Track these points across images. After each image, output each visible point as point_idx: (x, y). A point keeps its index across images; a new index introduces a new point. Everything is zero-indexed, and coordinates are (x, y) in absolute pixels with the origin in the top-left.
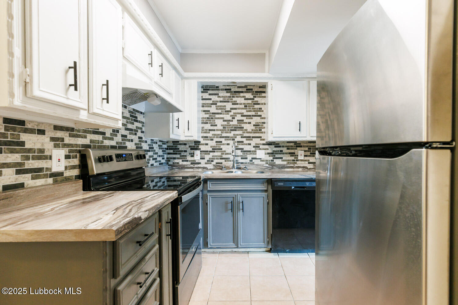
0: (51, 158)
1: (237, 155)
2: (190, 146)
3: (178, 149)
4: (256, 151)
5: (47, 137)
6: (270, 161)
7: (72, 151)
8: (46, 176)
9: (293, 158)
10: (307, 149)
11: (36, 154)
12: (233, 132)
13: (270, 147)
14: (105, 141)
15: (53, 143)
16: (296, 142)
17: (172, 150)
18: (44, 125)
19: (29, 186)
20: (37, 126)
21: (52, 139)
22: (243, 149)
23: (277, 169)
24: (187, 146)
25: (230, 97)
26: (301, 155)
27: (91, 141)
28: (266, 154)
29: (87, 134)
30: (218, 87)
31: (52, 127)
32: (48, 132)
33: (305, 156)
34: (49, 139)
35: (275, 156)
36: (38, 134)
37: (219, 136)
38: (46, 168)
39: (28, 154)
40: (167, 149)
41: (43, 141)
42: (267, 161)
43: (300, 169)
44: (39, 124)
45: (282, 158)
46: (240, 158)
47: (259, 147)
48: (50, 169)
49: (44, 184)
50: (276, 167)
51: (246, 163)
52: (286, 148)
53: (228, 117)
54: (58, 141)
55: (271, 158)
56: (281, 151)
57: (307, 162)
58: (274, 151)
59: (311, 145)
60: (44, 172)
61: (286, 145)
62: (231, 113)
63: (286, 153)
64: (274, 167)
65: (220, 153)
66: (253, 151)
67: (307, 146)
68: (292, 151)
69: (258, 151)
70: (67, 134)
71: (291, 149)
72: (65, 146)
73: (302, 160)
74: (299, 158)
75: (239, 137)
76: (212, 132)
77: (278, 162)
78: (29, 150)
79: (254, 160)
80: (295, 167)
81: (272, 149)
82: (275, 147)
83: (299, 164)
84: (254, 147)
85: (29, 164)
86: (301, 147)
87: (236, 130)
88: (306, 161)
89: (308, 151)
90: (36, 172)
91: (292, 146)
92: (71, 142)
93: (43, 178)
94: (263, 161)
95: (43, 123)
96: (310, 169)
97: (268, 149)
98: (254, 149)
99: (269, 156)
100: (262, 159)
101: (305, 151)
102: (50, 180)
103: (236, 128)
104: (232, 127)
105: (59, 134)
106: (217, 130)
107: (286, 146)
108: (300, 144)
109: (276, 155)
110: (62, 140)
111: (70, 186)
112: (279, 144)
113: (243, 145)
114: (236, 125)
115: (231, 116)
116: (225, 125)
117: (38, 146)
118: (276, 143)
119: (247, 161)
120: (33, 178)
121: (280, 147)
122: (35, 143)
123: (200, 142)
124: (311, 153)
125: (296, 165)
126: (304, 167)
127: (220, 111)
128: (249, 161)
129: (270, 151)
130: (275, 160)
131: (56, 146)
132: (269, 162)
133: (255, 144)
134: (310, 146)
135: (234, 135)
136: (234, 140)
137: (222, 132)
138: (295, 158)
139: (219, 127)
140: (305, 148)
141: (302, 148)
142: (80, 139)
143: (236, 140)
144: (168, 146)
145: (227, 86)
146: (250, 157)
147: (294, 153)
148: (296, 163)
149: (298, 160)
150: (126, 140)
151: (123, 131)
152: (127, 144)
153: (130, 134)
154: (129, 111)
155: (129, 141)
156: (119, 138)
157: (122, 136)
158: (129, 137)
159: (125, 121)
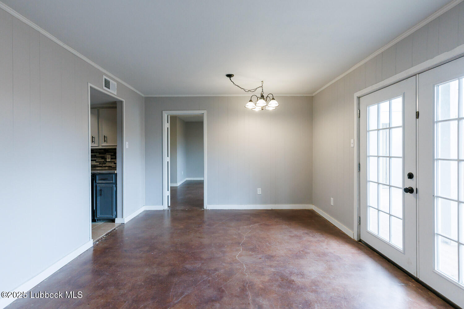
9: (103, 160)
10: (113, 154)
33: (111, 159)
43: (107, 168)
57: (113, 163)
63: (99, 157)
68: (103, 155)
73: (109, 162)
74: (107, 160)
83: (108, 164)
88: (112, 162)
91: (102, 152)
101: (111, 155)
107: (98, 152)
126: (109, 167)
138: (105, 160)
141: (110, 154)
147: (104, 157)
148: (105, 164)
149: (107, 162)
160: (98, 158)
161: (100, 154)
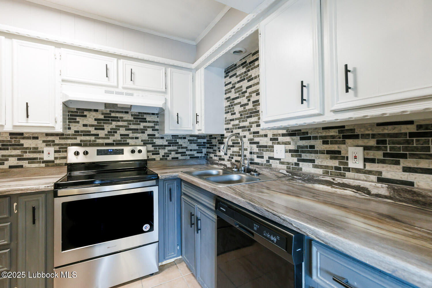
0: (43, 152)
1: (253, 151)
2: (218, 140)
3: (212, 143)
4: (273, 147)
5: (40, 141)
6: (292, 164)
7: (62, 148)
8: (40, 162)
9: (335, 163)
10: (372, 142)
11: (32, 150)
12: (249, 120)
13: (293, 140)
14: (97, 140)
15: (45, 144)
16: (343, 127)
17: (209, 145)
18: (37, 134)
19: (26, 167)
20: (32, 135)
21: (44, 141)
22: (258, 143)
23: (300, 181)
24: (217, 140)
25: (245, 72)
26: (355, 157)
27: (81, 141)
28: (286, 152)
29: (77, 137)
30: (236, 65)
31: (45, 135)
32: (41, 138)
33: (367, 160)
34: (42, 142)
35: (300, 156)
36: (33, 139)
37: (237, 127)
38: (39, 158)
39: (26, 150)
40: (207, 143)
41: (36, 143)
42: (288, 163)
44: (33, 133)
45: (313, 161)
46: (255, 156)
47: (277, 139)
48: (43, 159)
49: (37, 167)
50: (298, 177)
51: (262, 165)
52: (321, 140)
53: (244, 100)
54: (49, 142)
55: (295, 160)
56: (312, 147)
57: (374, 178)
58: (299, 147)
59: (386, 132)
60: (37, 160)
61: (320, 135)
62: (247, 94)
63: (322, 152)
64: (295, 177)
65: (238, 148)
66: (270, 147)
67: (373, 136)
68: (335, 147)
69: (276, 147)
70: (58, 138)
71: (332, 143)
72: (55, 145)
73: (358, 171)
74: (352, 164)
75: (255, 126)
76: (232, 123)
77: (307, 168)
78: (27, 148)
79: (271, 161)
80: (336, 184)
81: (296, 144)
82: (302, 139)
83: (351, 178)
84: (271, 139)
85: (26, 155)
86: (356, 137)
87: (251, 117)
88: (370, 172)
89: (378, 149)
90: (32, 160)
91: (333, 137)
92: (61, 143)
93: (37, 163)
94: (282, 163)
95: (36, 133)
96: (378, 196)
97: (289, 143)
98: (270, 143)
99: (292, 156)
100: (282, 160)
101: (366, 148)
102: (43, 165)
103: (251, 113)
104: (248, 114)
105: (50, 138)
106: (236, 119)
107: (321, 137)
108: (353, 130)
109: (303, 155)
110: (54, 141)
111: (54, 169)
112: (307, 133)
113: (258, 136)
114: (252, 109)
115: (247, 97)
116: (242, 111)
117: (32, 146)
118: (302, 131)
119: (263, 161)
120: (29, 163)
121: (309, 138)
122: (30, 144)
123: (223, 135)
124: (385, 155)
125: (338, 180)
127: (237, 95)
128: (265, 162)
129: (292, 147)
130: (301, 163)
131: (48, 145)
132: (291, 166)
133: (273, 135)
134: (384, 135)
135: (250, 123)
136: (249, 130)
137: (239, 122)
138: (340, 163)
139: (238, 115)
140: (366, 141)
141: (360, 142)
142: (70, 140)
143: (253, 130)
144: (207, 141)
145: (243, 58)
146: (266, 155)
147: (339, 152)
148: (343, 176)
149: (348, 170)
150: (127, 138)
151: (123, 131)
152: (129, 141)
153: (133, 133)
154: (132, 115)
155: (132, 138)
156: (117, 137)
157: (121, 135)
158: (131, 135)
159: (125, 124)
160: (319, 155)
161: (325, 143)
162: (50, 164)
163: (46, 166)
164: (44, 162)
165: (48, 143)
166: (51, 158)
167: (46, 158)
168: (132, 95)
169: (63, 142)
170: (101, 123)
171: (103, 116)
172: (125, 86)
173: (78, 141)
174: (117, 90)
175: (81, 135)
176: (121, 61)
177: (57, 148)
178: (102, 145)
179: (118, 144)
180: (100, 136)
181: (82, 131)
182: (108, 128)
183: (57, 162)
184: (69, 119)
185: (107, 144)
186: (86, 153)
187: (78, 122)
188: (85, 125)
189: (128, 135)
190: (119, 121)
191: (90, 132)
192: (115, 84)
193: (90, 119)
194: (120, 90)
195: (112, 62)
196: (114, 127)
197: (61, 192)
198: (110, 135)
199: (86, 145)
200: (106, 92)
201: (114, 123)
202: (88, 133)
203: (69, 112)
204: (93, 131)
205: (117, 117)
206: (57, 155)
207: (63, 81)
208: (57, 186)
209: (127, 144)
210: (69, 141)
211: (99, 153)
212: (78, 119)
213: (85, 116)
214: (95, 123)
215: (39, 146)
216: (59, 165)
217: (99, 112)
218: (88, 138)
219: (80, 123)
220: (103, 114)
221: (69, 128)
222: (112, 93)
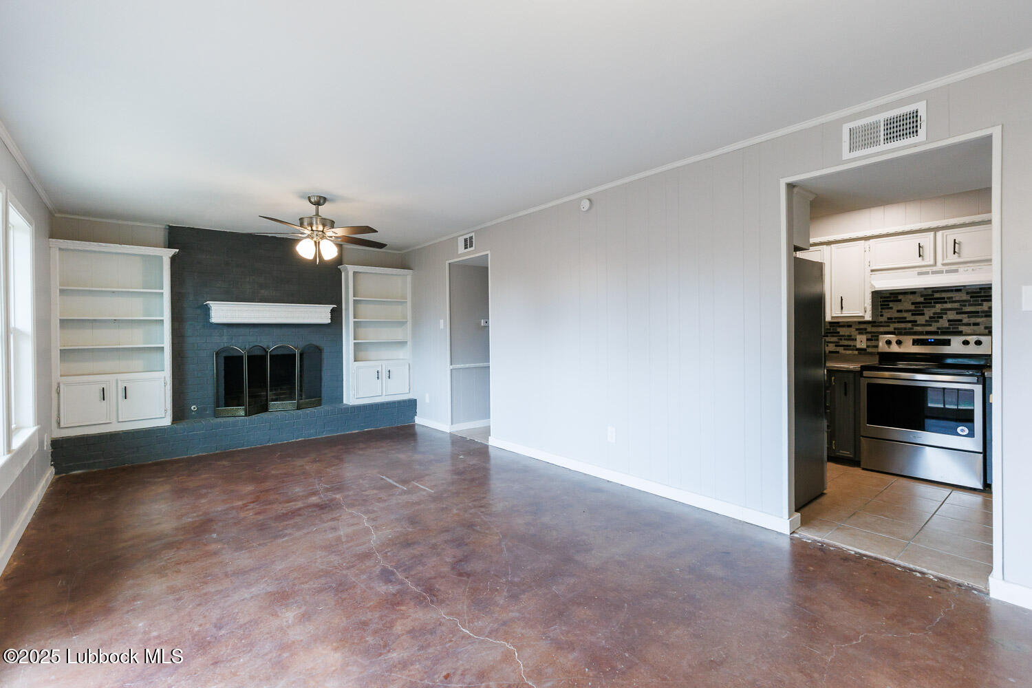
0: (856, 340)
5: (853, 329)
7: (874, 336)
8: (853, 350)
11: (846, 338)
14: (915, 328)
15: (857, 332)
20: (847, 324)
21: (857, 329)
27: (895, 329)
29: (890, 324)
31: (857, 323)
32: (854, 326)
34: (855, 329)
36: (847, 328)
38: (853, 345)
39: (841, 337)
41: (850, 331)
44: (848, 322)
48: (855, 346)
49: (850, 353)
60: (851, 347)
70: (870, 325)
72: (867, 333)
78: (842, 336)
85: (842, 342)
90: (847, 347)
92: (873, 330)
93: (850, 350)
95: (850, 322)
102: (856, 352)
105: (862, 326)
110: (866, 329)
111: (865, 356)
117: (847, 333)
120: (844, 350)
122: (845, 332)
131: (860, 333)
150: (959, 325)
151: (952, 315)
152: (962, 328)
153: (969, 317)
154: (967, 293)
155: (969, 324)
156: (944, 323)
157: (949, 321)
158: (965, 321)
159: (956, 305)
162: (863, 352)
163: (859, 354)
164: (857, 349)
165: (861, 331)
166: (864, 346)
167: (858, 346)
168: (956, 271)
169: (874, 330)
170: (920, 307)
171: (923, 299)
172: (946, 261)
173: (891, 329)
174: (934, 269)
175: (894, 322)
176: (939, 234)
177: (869, 336)
178: (921, 333)
179: (944, 333)
180: (918, 323)
181: (896, 318)
182: (929, 312)
183: (869, 350)
184: (881, 305)
185: (928, 333)
186: (899, 343)
187: (891, 308)
188: (899, 311)
189: (961, 321)
190: (946, 302)
191: (905, 318)
192: (932, 262)
193: (905, 304)
194: (939, 267)
195: (927, 239)
196: (939, 311)
197: (866, 373)
198: (932, 321)
199: (900, 334)
200: (920, 274)
201: (938, 306)
202: (903, 320)
203: (881, 298)
204: (909, 316)
205: (944, 298)
206: (869, 343)
207: (872, 271)
208: (864, 368)
209: (960, 333)
210: (882, 329)
211: (915, 342)
212: (891, 304)
213: (900, 301)
214: (912, 307)
215: (853, 334)
216: (872, 354)
217: (917, 295)
218: (903, 325)
219: (894, 308)
220: (922, 296)
221: (882, 316)
222: (927, 273)
